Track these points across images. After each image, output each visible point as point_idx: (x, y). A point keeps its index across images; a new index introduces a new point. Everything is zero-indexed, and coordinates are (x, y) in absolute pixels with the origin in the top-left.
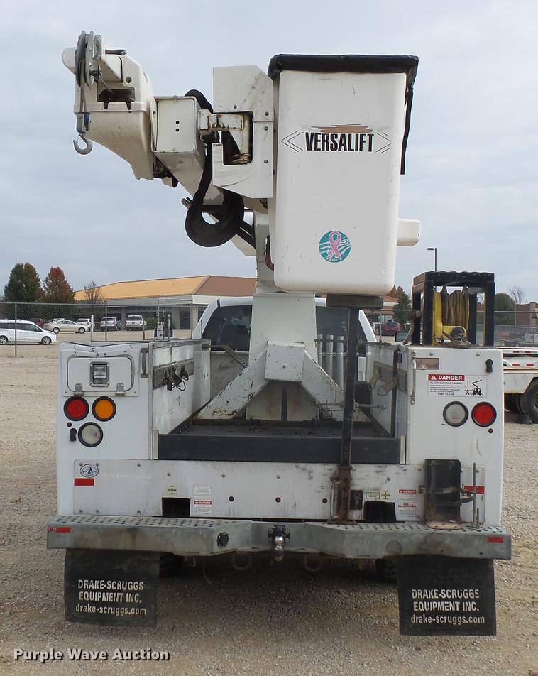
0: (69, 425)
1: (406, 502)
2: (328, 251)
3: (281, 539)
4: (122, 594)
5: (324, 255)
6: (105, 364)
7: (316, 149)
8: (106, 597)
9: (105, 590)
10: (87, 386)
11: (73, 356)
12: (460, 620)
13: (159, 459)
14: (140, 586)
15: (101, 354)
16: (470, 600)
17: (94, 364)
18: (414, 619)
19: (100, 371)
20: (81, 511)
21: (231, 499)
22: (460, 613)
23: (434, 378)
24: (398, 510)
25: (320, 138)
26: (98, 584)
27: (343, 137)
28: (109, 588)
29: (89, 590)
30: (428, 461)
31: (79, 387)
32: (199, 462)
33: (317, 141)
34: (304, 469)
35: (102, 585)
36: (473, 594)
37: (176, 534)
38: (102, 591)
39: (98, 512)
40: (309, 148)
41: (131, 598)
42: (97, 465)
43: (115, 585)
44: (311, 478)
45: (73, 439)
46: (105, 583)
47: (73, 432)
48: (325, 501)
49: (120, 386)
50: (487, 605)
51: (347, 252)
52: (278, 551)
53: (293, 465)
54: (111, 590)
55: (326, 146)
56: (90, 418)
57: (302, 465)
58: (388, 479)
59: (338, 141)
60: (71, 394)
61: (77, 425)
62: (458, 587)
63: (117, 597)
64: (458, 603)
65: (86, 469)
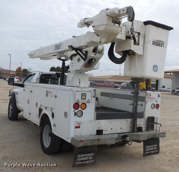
0: (74, 111)
1: (144, 126)
2: (154, 69)
3: (128, 138)
4: (88, 157)
5: (153, 70)
6: (85, 94)
7: (154, 45)
8: (84, 159)
9: (84, 157)
10: (80, 100)
11: (77, 91)
12: (154, 152)
13: (96, 120)
14: (92, 154)
15: (84, 90)
16: (155, 147)
17: (82, 93)
18: (146, 153)
19: (84, 95)
20: (76, 136)
21: (112, 129)
22: (154, 150)
23: (150, 98)
24: (143, 128)
25: (155, 42)
26: (82, 155)
27: (159, 43)
28: (85, 156)
29: (80, 158)
30: (148, 117)
31: (78, 100)
32: (105, 120)
33: (154, 43)
34: (126, 120)
35: (83, 155)
36: (156, 145)
37: (108, 139)
38: (83, 157)
39: (81, 135)
40: (153, 45)
41: (90, 158)
42: (81, 122)
43: (87, 155)
44: (128, 122)
45: (75, 115)
46: (84, 155)
47: (75, 113)
48: (130, 128)
49: (89, 100)
50: (158, 147)
51: (157, 70)
52: (128, 141)
53: (124, 119)
54: (86, 157)
55: (156, 45)
56: (80, 109)
57: (126, 119)
58: (141, 122)
59: (158, 44)
60: (76, 102)
61: (76, 111)
62: (154, 144)
63: (87, 158)
64: (153, 148)
65: (78, 123)
